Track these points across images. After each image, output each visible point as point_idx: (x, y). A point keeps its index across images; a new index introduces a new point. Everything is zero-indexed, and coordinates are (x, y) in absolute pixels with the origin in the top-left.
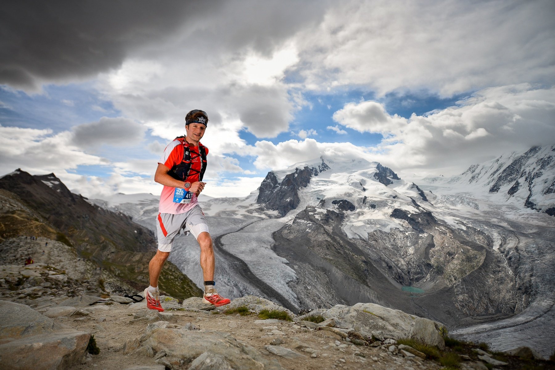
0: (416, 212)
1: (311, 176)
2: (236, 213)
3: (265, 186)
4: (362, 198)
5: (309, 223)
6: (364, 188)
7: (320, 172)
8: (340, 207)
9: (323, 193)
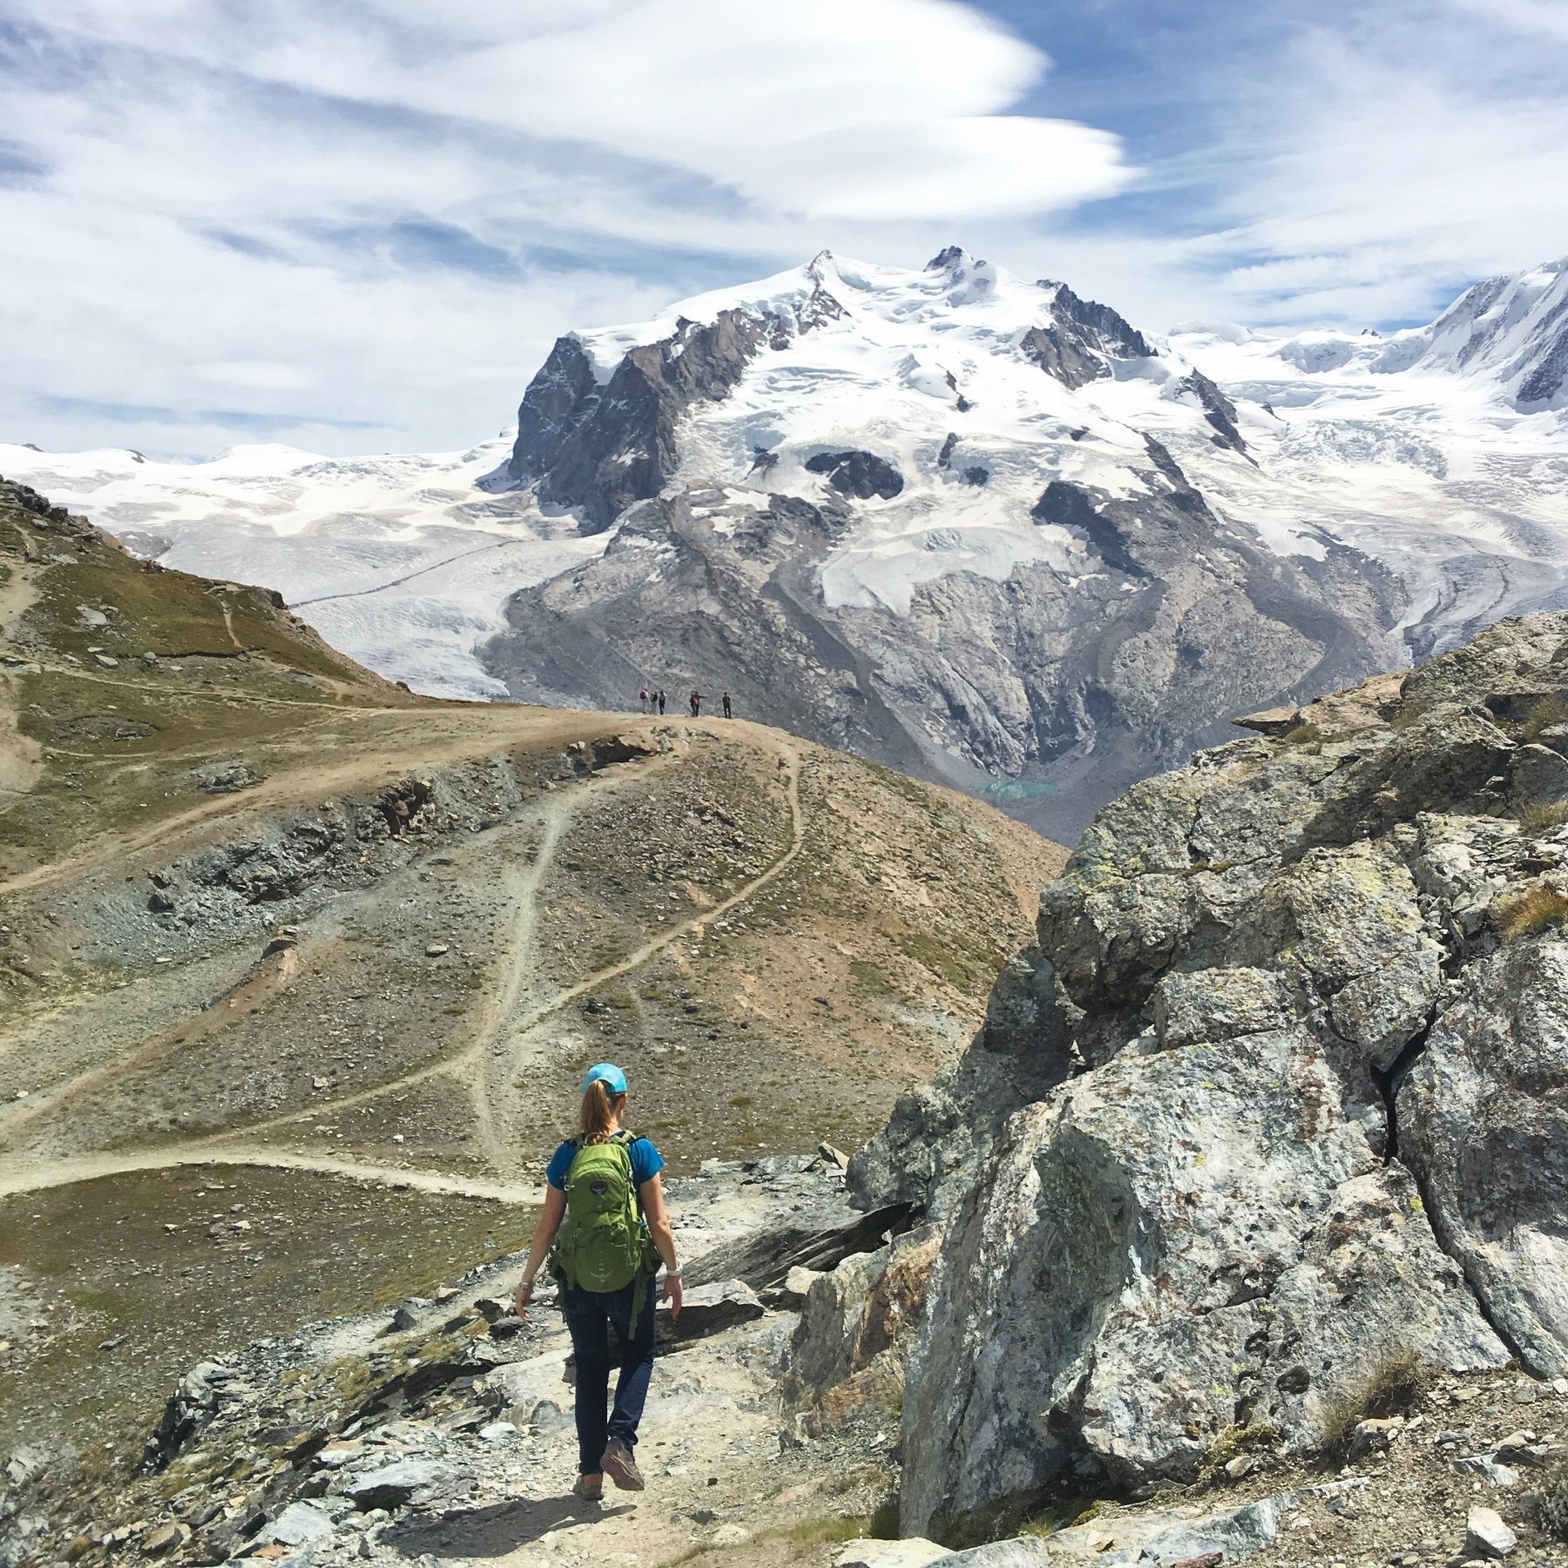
0: (1133, 493)
1: (753, 353)
2: (403, 520)
3: (543, 402)
4: (936, 443)
5: (665, 551)
6: (961, 398)
7: (802, 332)
8: (838, 483)
9: (777, 426)
